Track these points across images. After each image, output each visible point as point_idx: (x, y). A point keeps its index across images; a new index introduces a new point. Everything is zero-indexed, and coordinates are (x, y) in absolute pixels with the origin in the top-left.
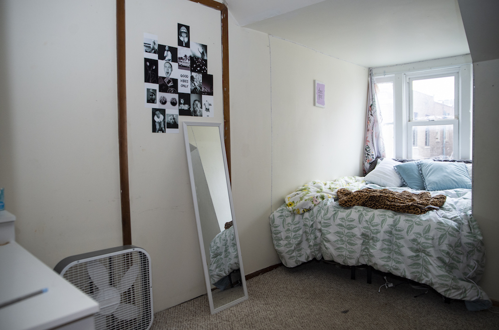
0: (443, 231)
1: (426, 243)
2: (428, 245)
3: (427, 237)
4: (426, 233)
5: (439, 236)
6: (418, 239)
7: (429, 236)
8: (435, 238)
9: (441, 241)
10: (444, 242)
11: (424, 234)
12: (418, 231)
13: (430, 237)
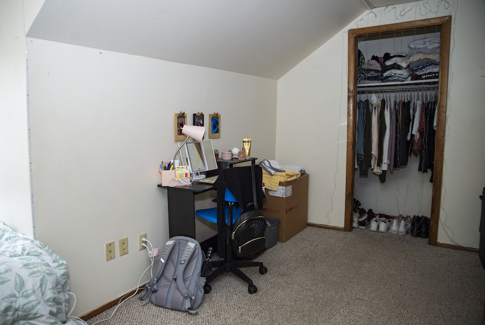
0: (39, 274)
1: (29, 303)
2: (32, 304)
3: (25, 294)
4: (21, 288)
5: (39, 284)
6: (13, 304)
7: (27, 291)
8: (36, 289)
9: (44, 289)
10: (47, 288)
11: (19, 292)
12: (9, 293)
13: (29, 292)
